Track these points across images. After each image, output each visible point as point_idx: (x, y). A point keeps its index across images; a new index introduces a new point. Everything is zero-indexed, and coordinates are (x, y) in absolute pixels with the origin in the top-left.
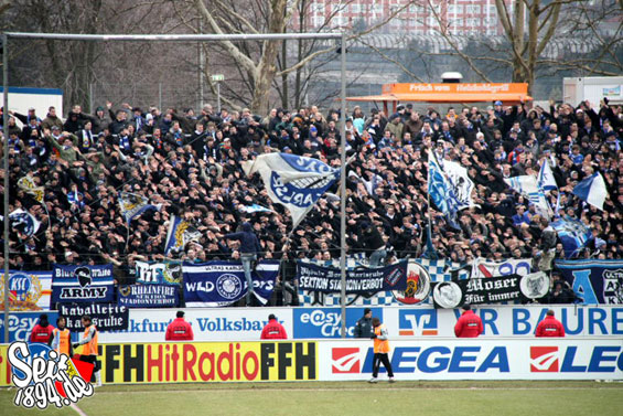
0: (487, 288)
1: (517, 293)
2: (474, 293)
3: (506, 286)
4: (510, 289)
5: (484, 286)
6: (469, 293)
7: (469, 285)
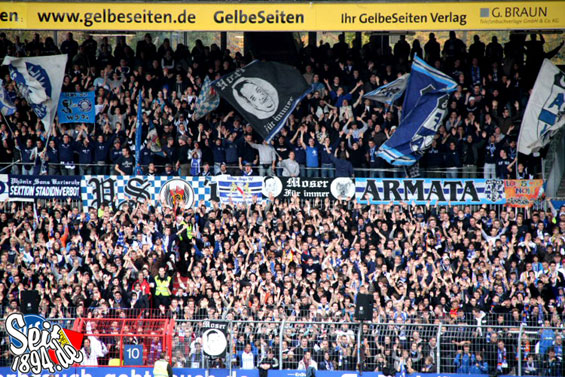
0: (304, 186)
1: (327, 193)
2: (292, 188)
3: (319, 186)
4: (321, 190)
5: (301, 184)
6: (289, 188)
7: (289, 182)
